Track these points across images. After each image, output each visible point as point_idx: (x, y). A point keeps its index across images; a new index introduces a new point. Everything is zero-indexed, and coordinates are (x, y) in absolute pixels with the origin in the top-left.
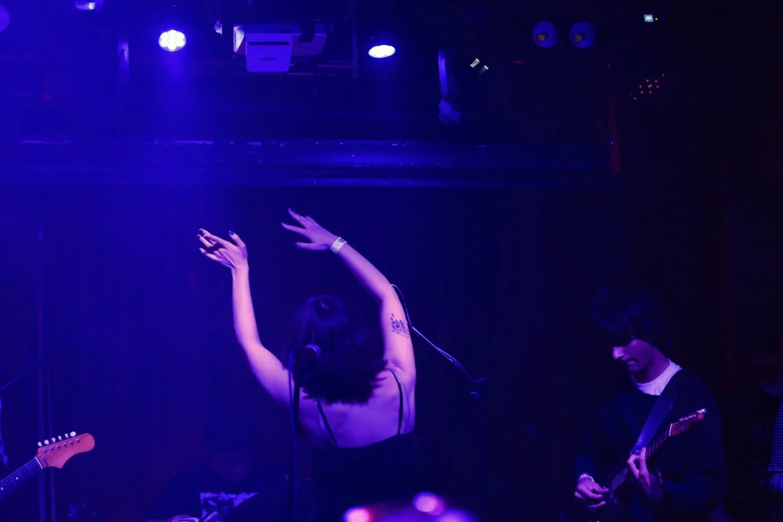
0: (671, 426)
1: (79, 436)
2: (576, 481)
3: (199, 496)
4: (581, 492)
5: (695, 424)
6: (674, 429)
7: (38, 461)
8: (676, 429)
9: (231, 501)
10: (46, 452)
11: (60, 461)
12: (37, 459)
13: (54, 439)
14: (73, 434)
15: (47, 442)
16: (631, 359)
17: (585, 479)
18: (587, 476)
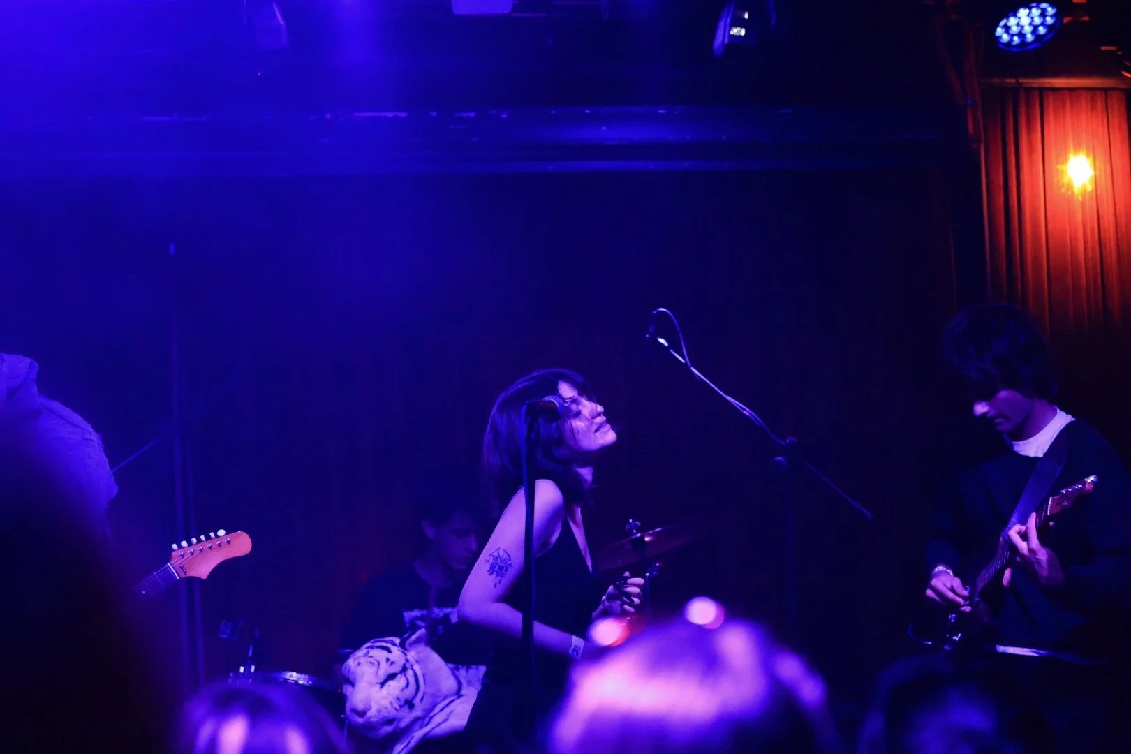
0: (1051, 500)
1: (230, 535)
2: (929, 576)
3: (402, 617)
4: (935, 590)
5: (1082, 496)
6: (1055, 504)
7: (172, 569)
8: (1058, 504)
9: (447, 616)
10: (183, 556)
11: (203, 570)
12: (170, 566)
13: (194, 540)
14: (221, 533)
15: (184, 544)
16: (999, 416)
17: (940, 573)
18: (945, 569)
